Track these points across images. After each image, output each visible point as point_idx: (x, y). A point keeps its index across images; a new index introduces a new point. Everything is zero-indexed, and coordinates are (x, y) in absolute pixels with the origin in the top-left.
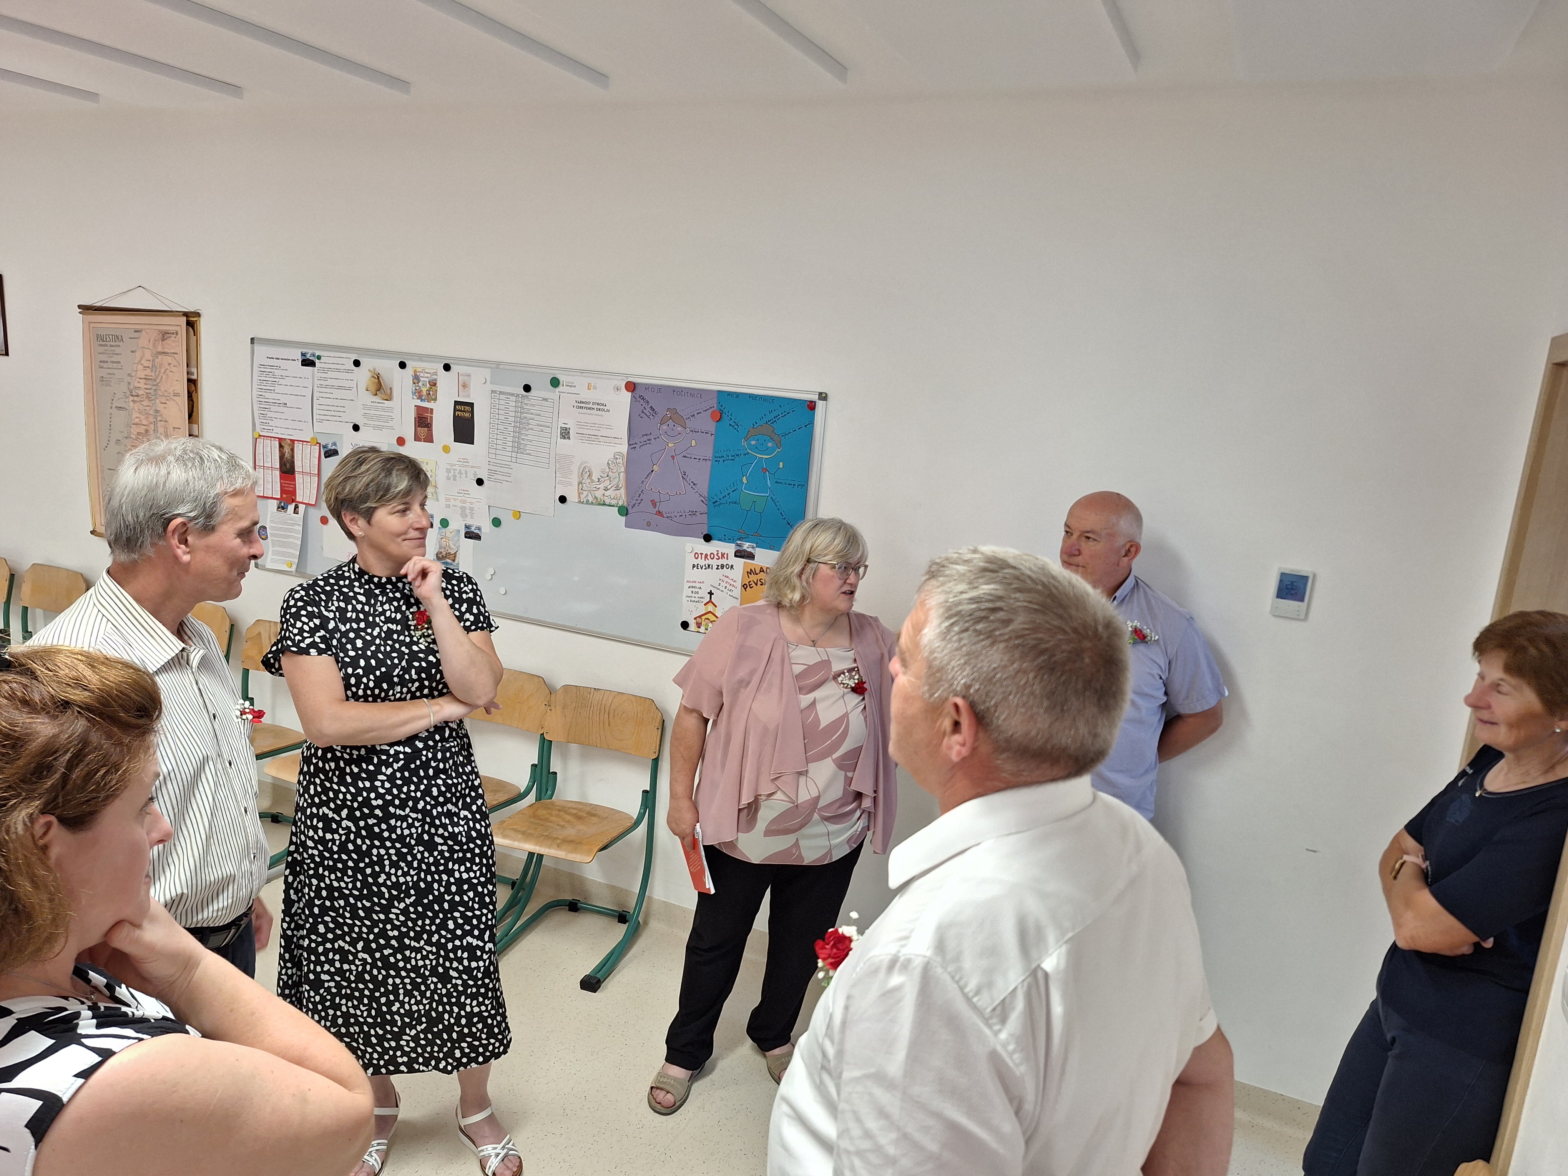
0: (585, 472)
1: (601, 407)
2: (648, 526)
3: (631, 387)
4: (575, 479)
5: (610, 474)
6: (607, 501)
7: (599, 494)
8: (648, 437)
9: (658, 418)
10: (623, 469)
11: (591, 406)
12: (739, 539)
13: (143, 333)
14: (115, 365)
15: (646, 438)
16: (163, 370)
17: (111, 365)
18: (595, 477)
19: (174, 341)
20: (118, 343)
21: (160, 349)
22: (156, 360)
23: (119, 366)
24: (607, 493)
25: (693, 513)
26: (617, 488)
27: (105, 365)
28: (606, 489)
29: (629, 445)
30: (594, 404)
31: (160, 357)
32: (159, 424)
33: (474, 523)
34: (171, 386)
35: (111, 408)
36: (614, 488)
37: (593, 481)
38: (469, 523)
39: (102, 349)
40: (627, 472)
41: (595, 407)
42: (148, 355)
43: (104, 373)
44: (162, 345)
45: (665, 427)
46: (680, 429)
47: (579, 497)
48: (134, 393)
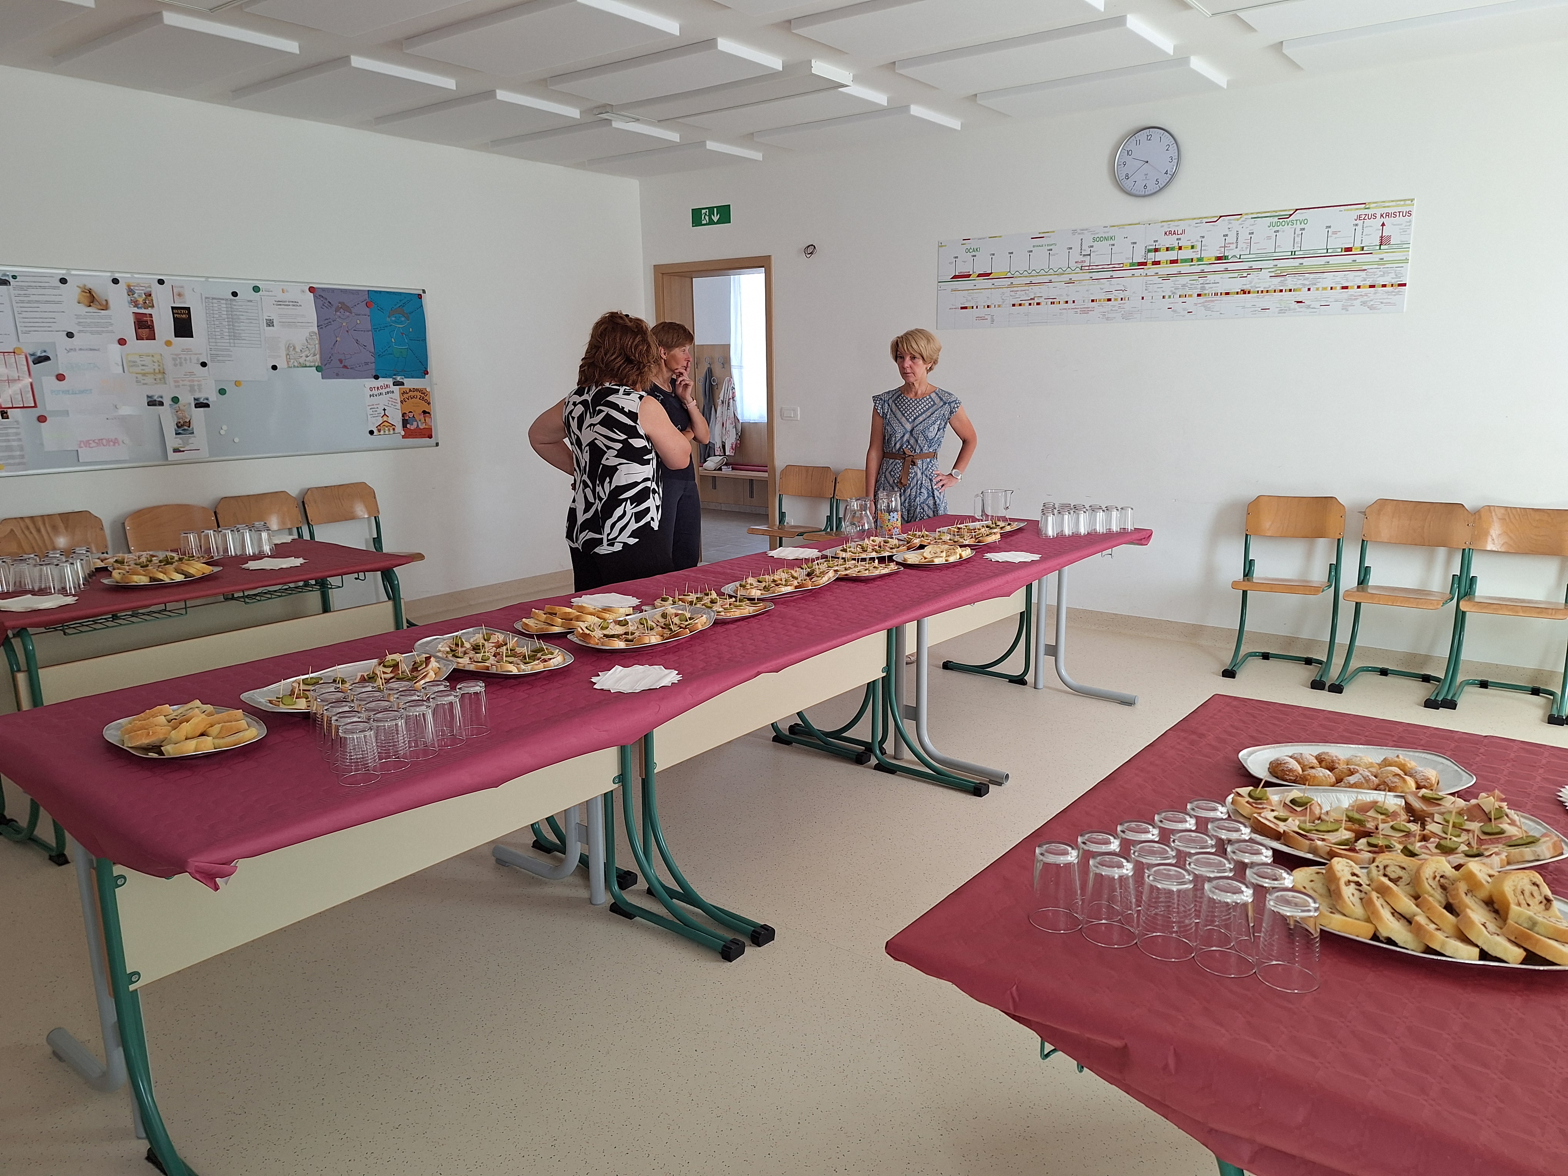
0: (290, 347)
1: (295, 304)
2: (338, 376)
3: (311, 290)
4: (283, 353)
5: (309, 346)
6: (308, 364)
7: (301, 360)
8: (329, 321)
9: (334, 309)
10: (317, 342)
11: (287, 303)
12: (395, 375)
15: (327, 321)
18: (298, 350)
24: (308, 359)
25: (367, 364)
26: (315, 355)
28: (307, 357)
29: (318, 326)
30: (289, 302)
33: (202, 396)
36: (312, 355)
37: (297, 352)
38: (196, 397)
40: (320, 343)
41: (291, 304)
45: (338, 313)
46: (348, 314)
47: (288, 364)
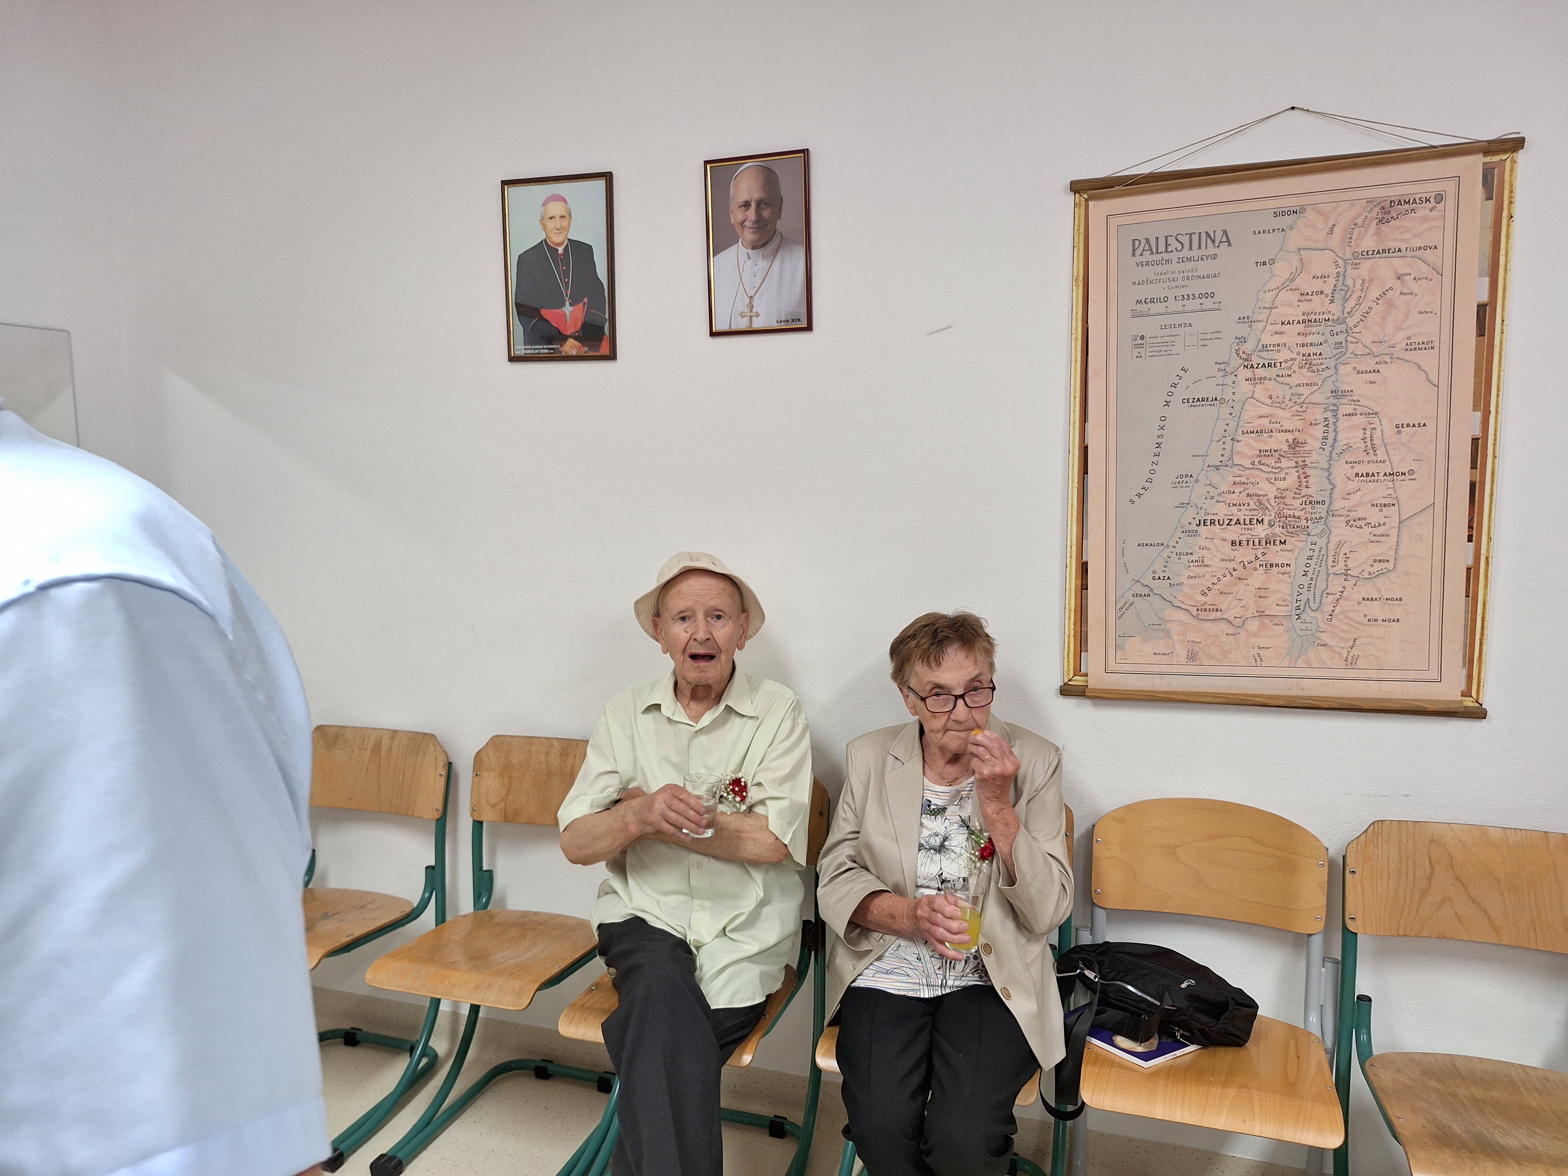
13: (1310, 214)
14: (1191, 304)
16: (1374, 293)
17: (1178, 306)
19: (1425, 219)
20: (1211, 250)
21: (1369, 243)
22: (1350, 272)
23: (1208, 303)
27: (1156, 308)
31: (1366, 265)
32: (1344, 423)
34: (1399, 329)
35: (1167, 404)
39: (1148, 272)
42: (1322, 263)
43: (1150, 327)
44: (1378, 232)
48: (1255, 360)
